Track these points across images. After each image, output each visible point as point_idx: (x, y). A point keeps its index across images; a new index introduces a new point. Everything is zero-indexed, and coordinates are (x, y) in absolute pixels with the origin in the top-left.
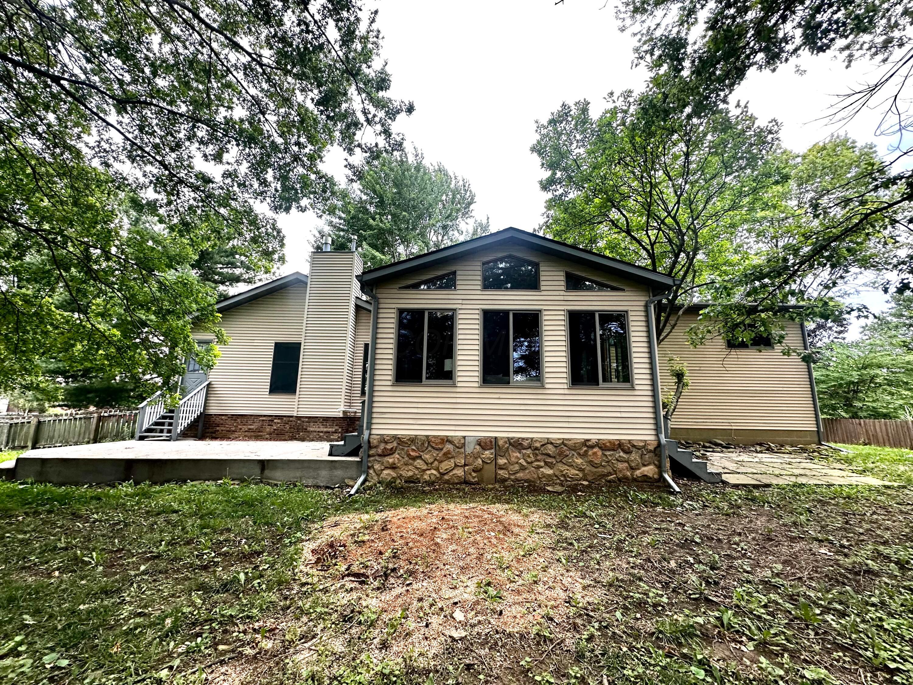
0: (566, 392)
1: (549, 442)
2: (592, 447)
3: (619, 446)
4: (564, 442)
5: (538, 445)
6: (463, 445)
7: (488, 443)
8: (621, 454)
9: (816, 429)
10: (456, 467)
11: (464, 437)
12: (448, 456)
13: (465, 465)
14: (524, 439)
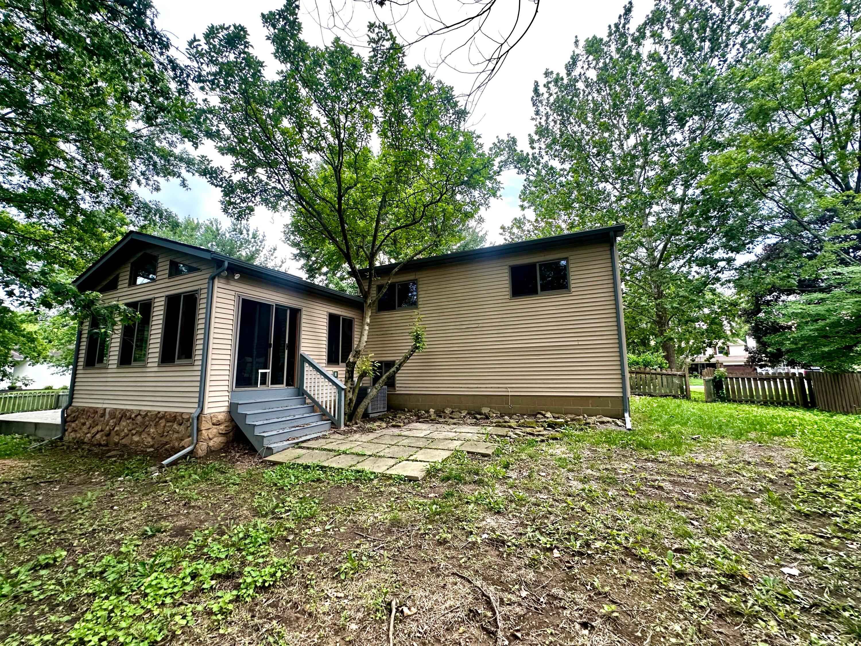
0: (157, 369)
1: (139, 413)
2: (161, 418)
3: (174, 418)
4: (147, 414)
5: (133, 416)
6: (103, 415)
7: (113, 413)
8: (175, 426)
9: (621, 395)
10: (98, 432)
11: (105, 409)
12: (95, 424)
13: (102, 431)
14: (128, 410)
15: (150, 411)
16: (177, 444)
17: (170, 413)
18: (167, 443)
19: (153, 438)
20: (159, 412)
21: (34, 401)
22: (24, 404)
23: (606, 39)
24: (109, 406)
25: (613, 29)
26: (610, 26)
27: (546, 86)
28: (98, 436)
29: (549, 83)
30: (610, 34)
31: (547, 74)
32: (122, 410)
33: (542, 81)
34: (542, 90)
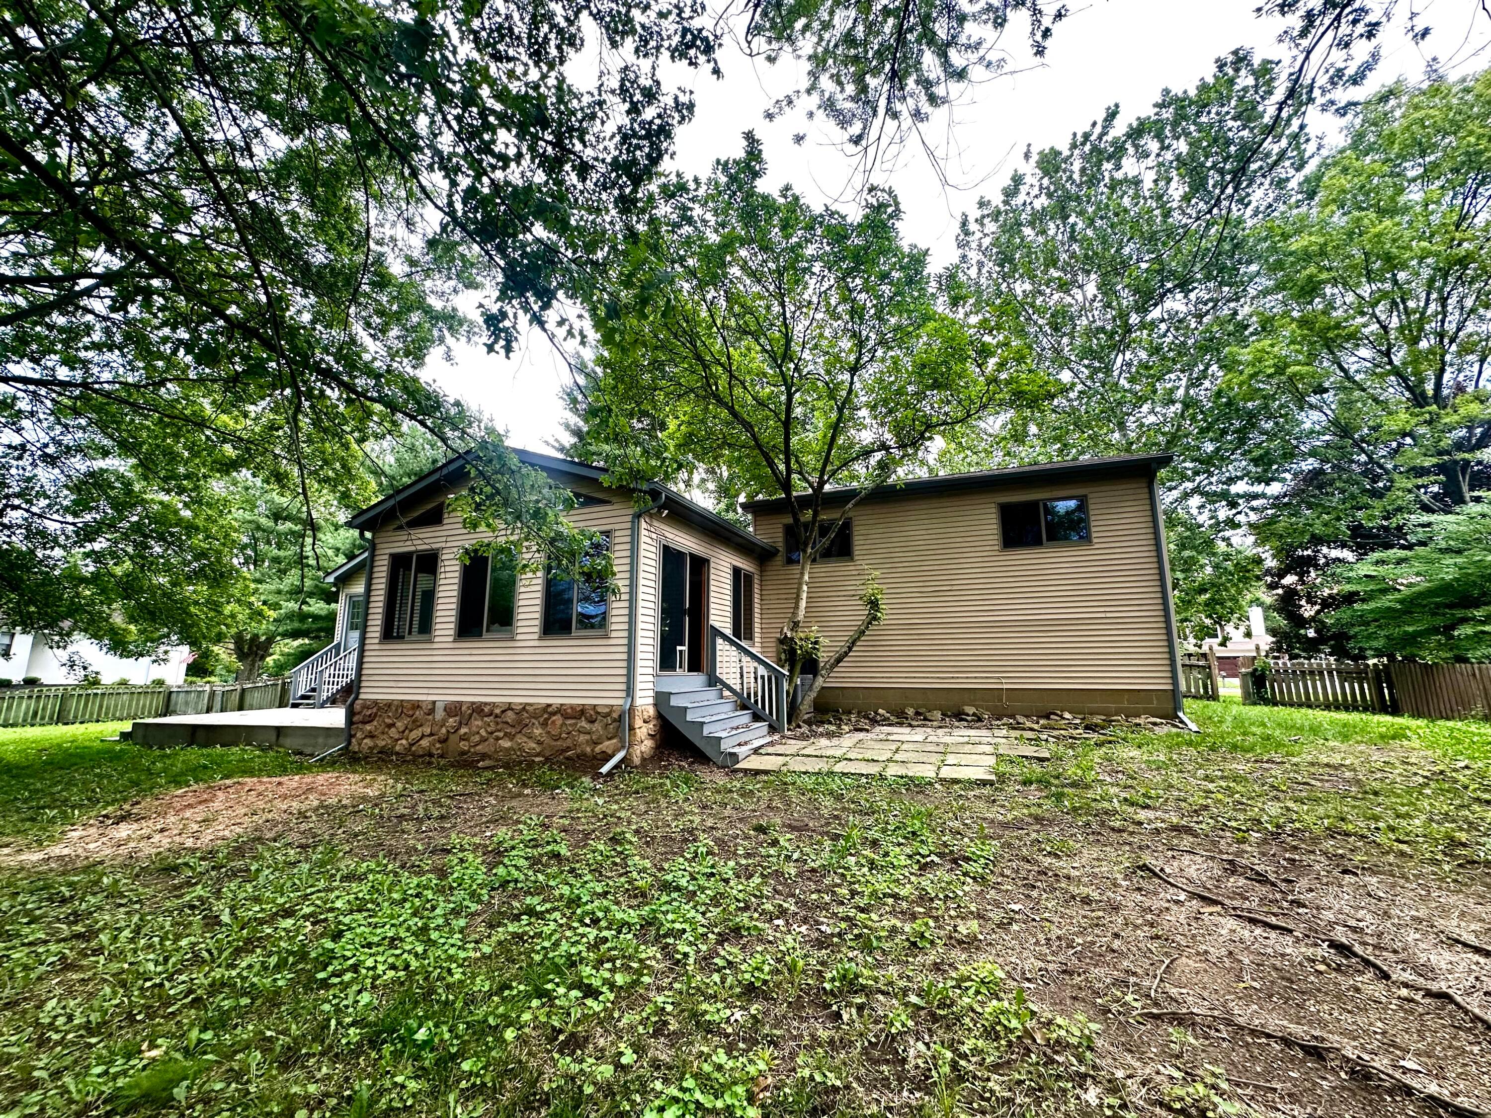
0: (536, 643)
1: (509, 707)
2: (554, 714)
3: (580, 712)
4: (525, 707)
5: (498, 711)
6: (432, 711)
7: (453, 709)
8: (583, 723)
9: (1170, 687)
10: (423, 736)
11: (434, 702)
12: (417, 724)
13: (431, 734)
14: (486, 704)
15: (531, 705)
16: (588, 749)
17: (572, 707)
18: (568, 749)
19: (539, 743)
20: (549, 705)
21: (131, 701)
22: (116, 706)
23: (1066, 153)
24: (443, 697)
25: (1080, 139)
26: (1075, 135)
27: (980, 221)
28: (425, 743)
29: (983, 217)
30: (1074, 146)
31: (982, 204)
32: (473, 703)
33: (974, 213)
34: (973, 227)
